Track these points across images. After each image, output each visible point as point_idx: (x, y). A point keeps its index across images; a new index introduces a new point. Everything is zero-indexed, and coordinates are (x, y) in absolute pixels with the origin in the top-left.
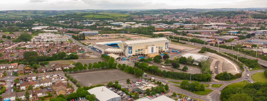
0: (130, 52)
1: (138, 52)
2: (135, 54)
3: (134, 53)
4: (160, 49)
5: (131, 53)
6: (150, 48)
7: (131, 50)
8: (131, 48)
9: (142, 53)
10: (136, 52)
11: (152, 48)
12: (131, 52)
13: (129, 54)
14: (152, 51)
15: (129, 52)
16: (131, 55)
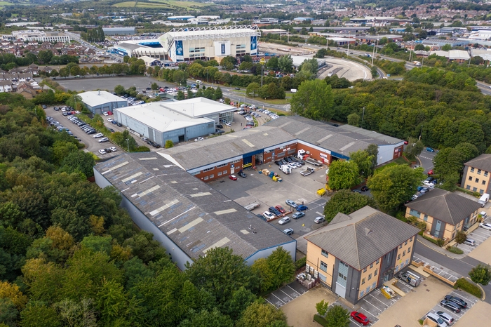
0: (179, 52)
1: (195, 53)
2: (189, 57)
3: (187, 55)
4: (241, 50)
5: (182, 54)
6: (217, 45)
7: (181, 48)
8: (180, 44)
9: (204, 54)
10: (192, 53)
11: (223, 46)
12: (182, 52)
13: (178, 56)
14: (223, 52)
15: (177, 52)
16: (182, 58)
